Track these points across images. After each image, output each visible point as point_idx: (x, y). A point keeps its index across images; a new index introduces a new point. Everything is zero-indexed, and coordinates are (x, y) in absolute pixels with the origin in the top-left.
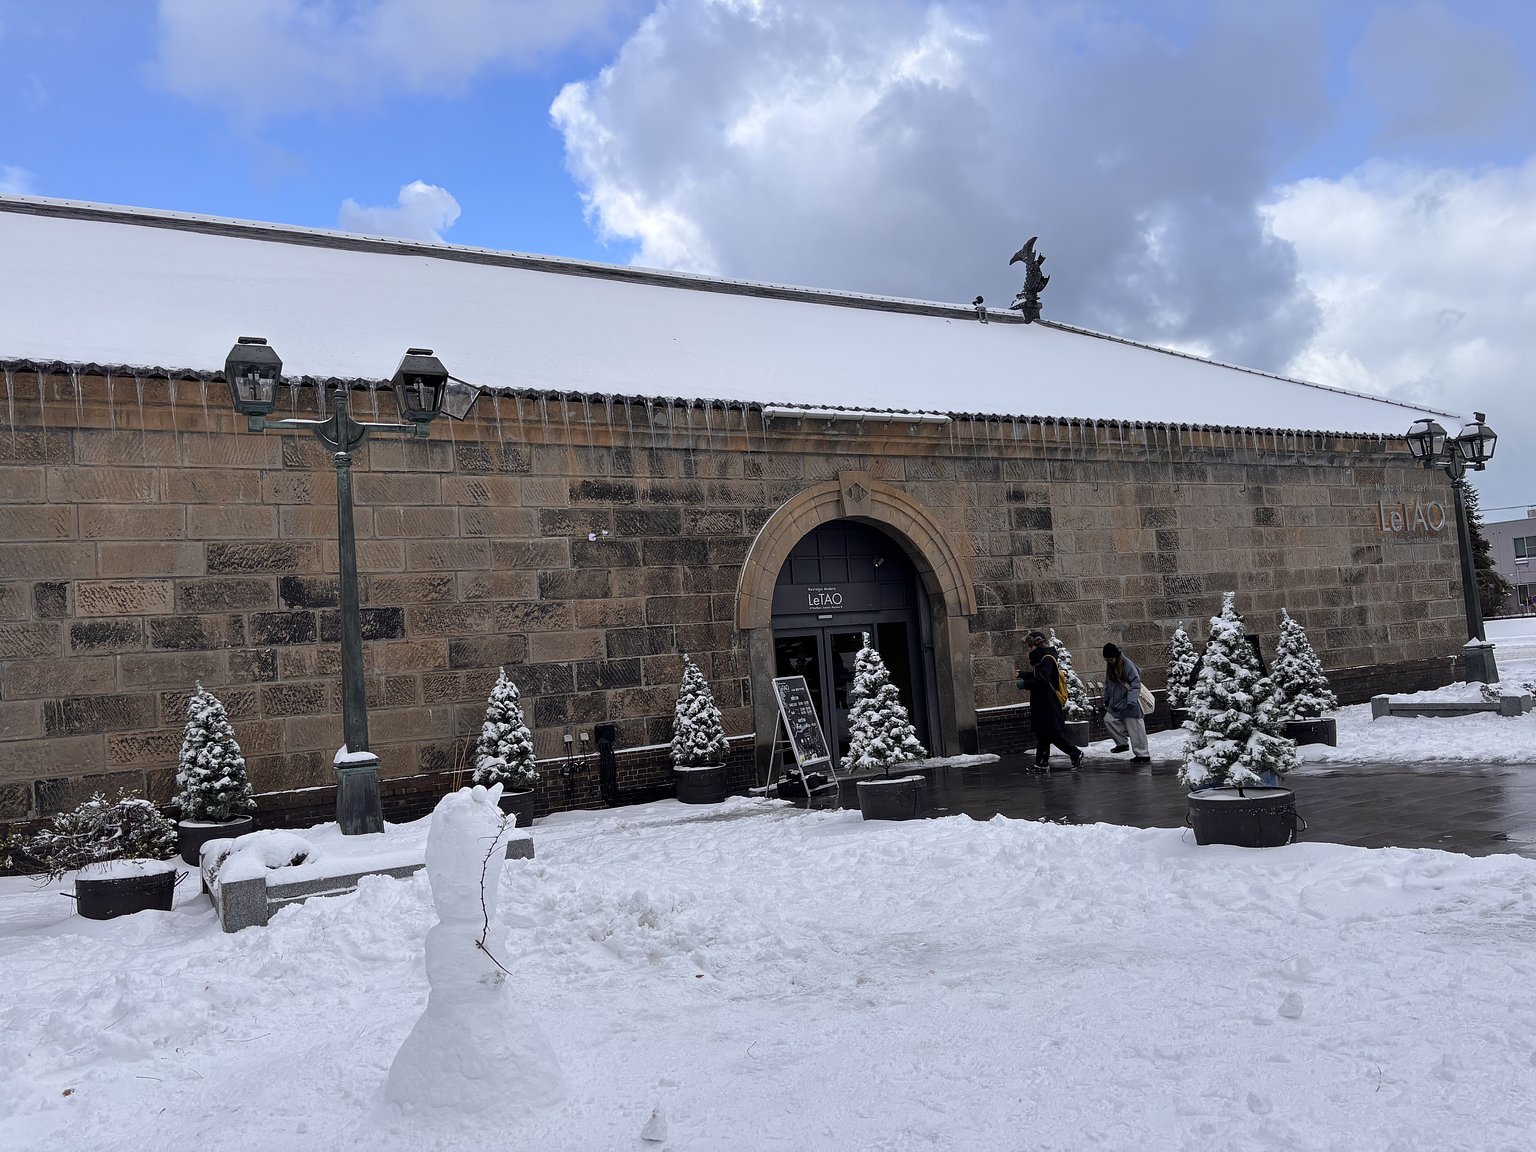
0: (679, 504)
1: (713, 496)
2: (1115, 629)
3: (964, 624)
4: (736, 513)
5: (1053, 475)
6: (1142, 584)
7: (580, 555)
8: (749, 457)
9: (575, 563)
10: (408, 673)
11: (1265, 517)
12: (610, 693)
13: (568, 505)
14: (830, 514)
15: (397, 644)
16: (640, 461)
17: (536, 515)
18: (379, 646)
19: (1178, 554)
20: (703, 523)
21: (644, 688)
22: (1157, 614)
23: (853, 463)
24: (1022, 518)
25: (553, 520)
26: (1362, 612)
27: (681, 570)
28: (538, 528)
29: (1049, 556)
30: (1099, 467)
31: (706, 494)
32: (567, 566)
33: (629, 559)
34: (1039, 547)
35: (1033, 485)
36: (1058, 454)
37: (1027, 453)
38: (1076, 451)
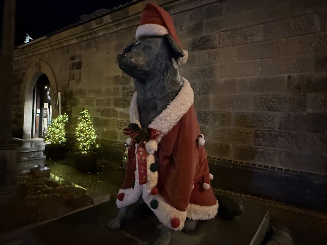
2: (98, 111)
5: (84, 47)
6: (112, 90)
11: (201, 44)
22: (116, 105)
24: (73, 66)
29: (80, 80)
34: (77, 77)
35: (78, 53)
36: (85, 38)
37: (75, 41)
38: (90, 34)
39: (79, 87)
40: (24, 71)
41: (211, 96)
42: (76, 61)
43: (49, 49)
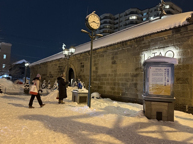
6: (93, 75)
9: (58, 73)
11: (114, 63)
13: (58, 68)
19: (98, 71)
22: (94, 80)
23: (70, 62)
34: (82, 70)
35: (83, 62)
36: (85, 57)
37: (82, 58)
38: (87, 56)
39: (83, 74)
40: (64, 67)
41: (116, 78)
42: (82, 64)
43: (74, 59)
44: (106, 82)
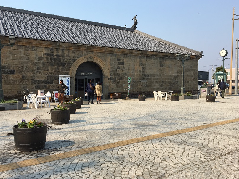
0: (61, 57)
1: (67, 56)
3: (108, 79)
4: (71, 59)
5: (125, 57)
6: (139, 75)
7: (44, 64)
8: (73, 51)
9: (43, 65)
10: (15, 79)
12: (48, 85)
13: (42, 56)
14: (86, 61)
15: (14, 75)
16: (55, 50)
17: (37, 57)
18: (11, 75)
19: (145, 71)
20: (64, 60)
21: (53, 85)
22: (141, 79)
23: (91, 53)
24: (119, 63)
25: (40, 58)
26: (177, 82)
27: (61, 67)
28: (37, 59)
29: (123, 69)
30: (133, 56)
31: (65, 56)
32: (42, 66)
33: (52, 65)
35: (121, 58)
36: (126, 54)
38: (129, 53)
42: (121, 61)
44: (154, 81)
